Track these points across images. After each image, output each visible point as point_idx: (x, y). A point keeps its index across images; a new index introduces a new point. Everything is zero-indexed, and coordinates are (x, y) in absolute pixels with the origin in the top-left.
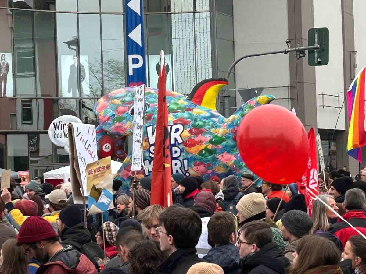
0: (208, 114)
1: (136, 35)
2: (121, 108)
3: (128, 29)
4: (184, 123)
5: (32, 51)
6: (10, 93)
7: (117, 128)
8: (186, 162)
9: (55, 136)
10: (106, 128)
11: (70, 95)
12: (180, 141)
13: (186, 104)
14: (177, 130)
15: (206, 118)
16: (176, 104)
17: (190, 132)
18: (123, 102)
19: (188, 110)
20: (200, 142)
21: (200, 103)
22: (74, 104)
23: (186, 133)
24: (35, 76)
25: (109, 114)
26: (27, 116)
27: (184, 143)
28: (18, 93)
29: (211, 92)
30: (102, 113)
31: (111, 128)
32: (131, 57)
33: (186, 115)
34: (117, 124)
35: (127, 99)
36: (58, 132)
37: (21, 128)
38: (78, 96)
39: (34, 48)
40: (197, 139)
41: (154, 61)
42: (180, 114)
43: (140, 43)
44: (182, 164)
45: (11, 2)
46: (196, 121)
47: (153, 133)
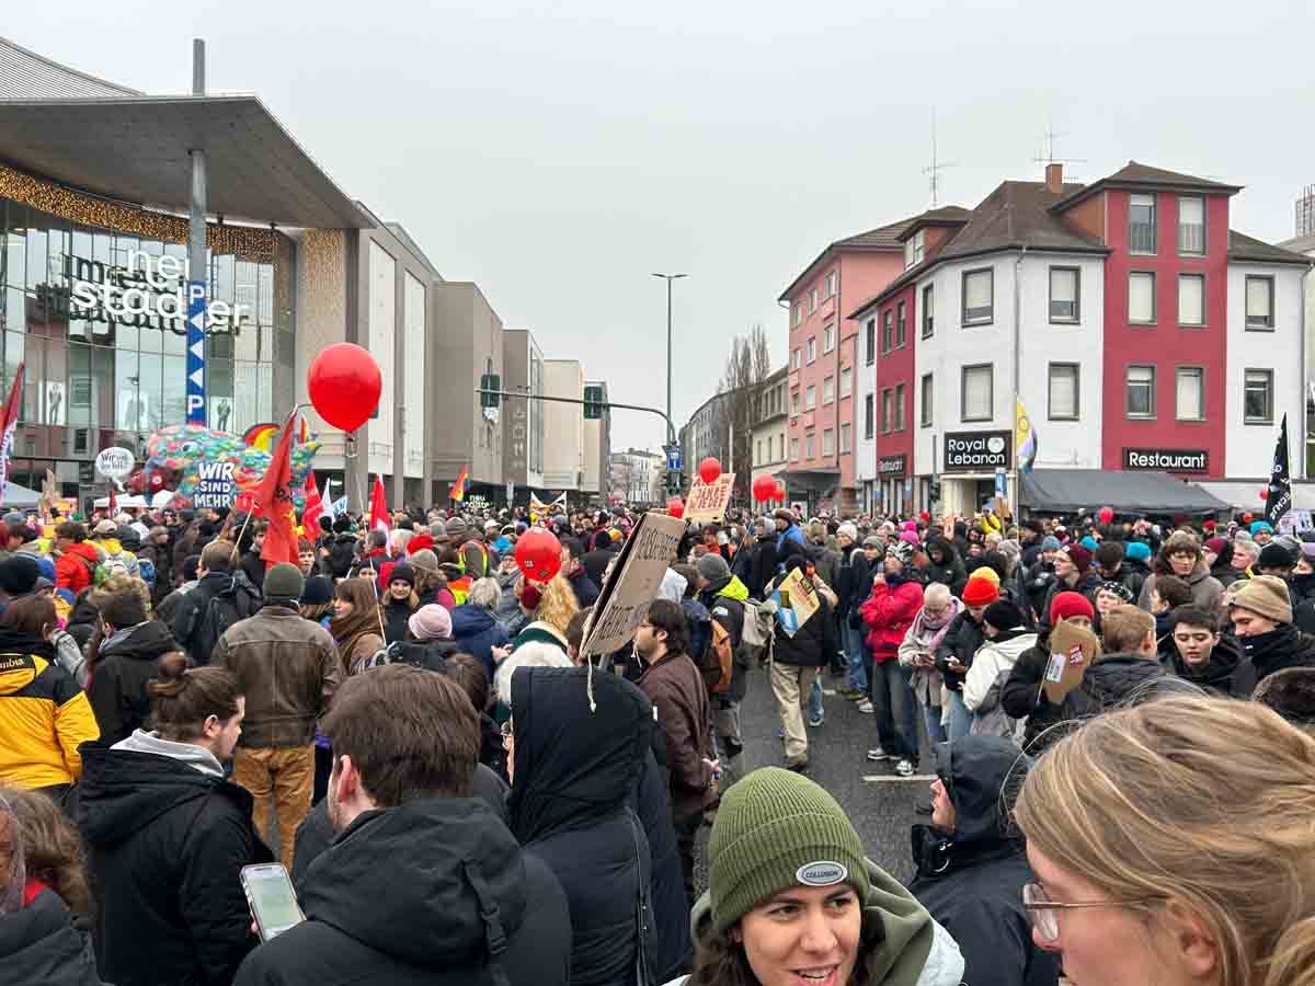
0: (259, 456)
1: (197, 377)
2: (173, 444)
3: (191, 370)
4: (236, 462)
5: (87, 382)
6: (61, 422)
7: (168, 463)
8: (235, 497)
9: (103, 467)
10: (156, 462)
11: (128, 429)
12: (231, 477)
13: (239, 444)
14: (228, 468)
15: (257, 458)
16: (229, 444)
17: (242, 470)
18: (176, 439)
19: (240, 449)
20: (251, 480)
21: (252, 444)
22: (133, 439)
23: (237, 471)
24: (90, 407)
25: (160, 450)
26: (81, 444)
27: (235, 480)
28: (70, 421)
29: (264, 435)
30: (153, 449)
31: (163, 463)
32: (191, 397)
33: (238, 454)
34: (168, 459)
35: (180, 436)
36: (108, 462)
37: (73, 456)
38: (135, 429)
39: (90, 380)
40: (247, 476)
41: (215, 402)
42: (233, 453)
43: (201, 385)
44: (232, 498)
45: (67, 335)
46: (247, 460)
47: (205, 468)
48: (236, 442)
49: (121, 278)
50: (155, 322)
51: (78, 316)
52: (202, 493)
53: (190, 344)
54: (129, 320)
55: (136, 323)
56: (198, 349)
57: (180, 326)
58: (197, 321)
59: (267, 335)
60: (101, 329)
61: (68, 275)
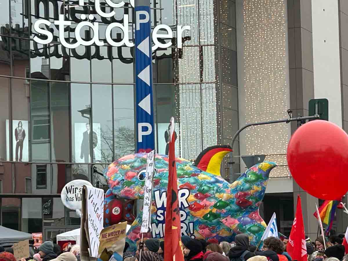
0: (212, 180)
1: (145, 104)
2: (130, 174)
3: (138, 98)
4: (190, 188)
5: (47, 118)
6: (25, 158)
7: (126, 192)
8: (191, 225)
9: (67, 199)
10: (115, 192)
11: (83, 161)
12: (186, 205)
13: (192, 169)
14: (183, 195)
15: (211, 183)
16: (183, 169)
17: (196, 196)
18: (132, 167)
19: (194, 175)
20: (205, 207)
21: (205, 169)
22: (86, 169)
23: (192, 198)
24: (50, 142)
25: (119, 179)
26: (42, 180)
27: (190, 207)
28: (33, 158)
29: (216, 159)
30: (112, 178)
31: (120, 192)
32: (141, 125)
33: (192, 180)
34: (126, 188)
35: (136, 164)
36: (70, 195)
37: (35, 191)
38: (90, 162)
39: (49, 116)
40: (202, 203)
41: (162, 129)
42: (186, 180)
43: (149, 112)
44: (188, 227)
45: (28, 73)
46: (201, 186)
47: (160, 197)
48: (190, 168)
49: (73, 12)
50: (104, 52)
51: (37, 54)
52: (160, 222)
53: (137, 71)
54: (81, 52)
55: (88, 55)
56: (145, 75)
57: (127, 54)
58: (144, 47)
59: (210, 54)
60: (57, 64)
61: (27, 15)
